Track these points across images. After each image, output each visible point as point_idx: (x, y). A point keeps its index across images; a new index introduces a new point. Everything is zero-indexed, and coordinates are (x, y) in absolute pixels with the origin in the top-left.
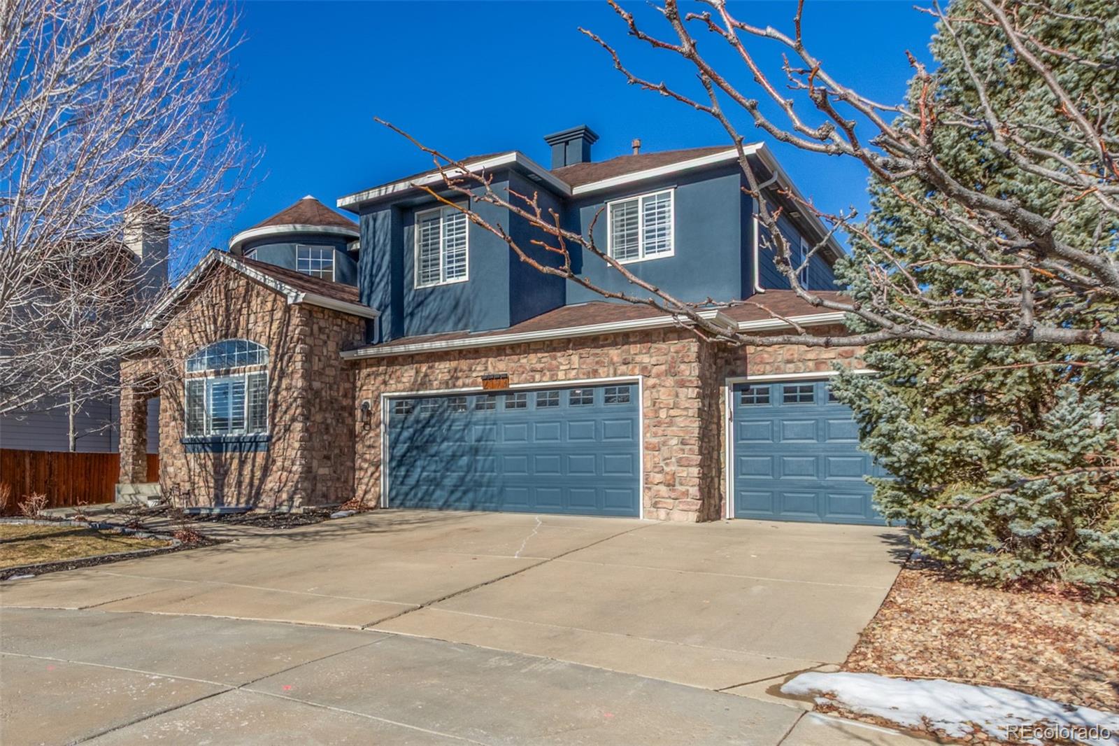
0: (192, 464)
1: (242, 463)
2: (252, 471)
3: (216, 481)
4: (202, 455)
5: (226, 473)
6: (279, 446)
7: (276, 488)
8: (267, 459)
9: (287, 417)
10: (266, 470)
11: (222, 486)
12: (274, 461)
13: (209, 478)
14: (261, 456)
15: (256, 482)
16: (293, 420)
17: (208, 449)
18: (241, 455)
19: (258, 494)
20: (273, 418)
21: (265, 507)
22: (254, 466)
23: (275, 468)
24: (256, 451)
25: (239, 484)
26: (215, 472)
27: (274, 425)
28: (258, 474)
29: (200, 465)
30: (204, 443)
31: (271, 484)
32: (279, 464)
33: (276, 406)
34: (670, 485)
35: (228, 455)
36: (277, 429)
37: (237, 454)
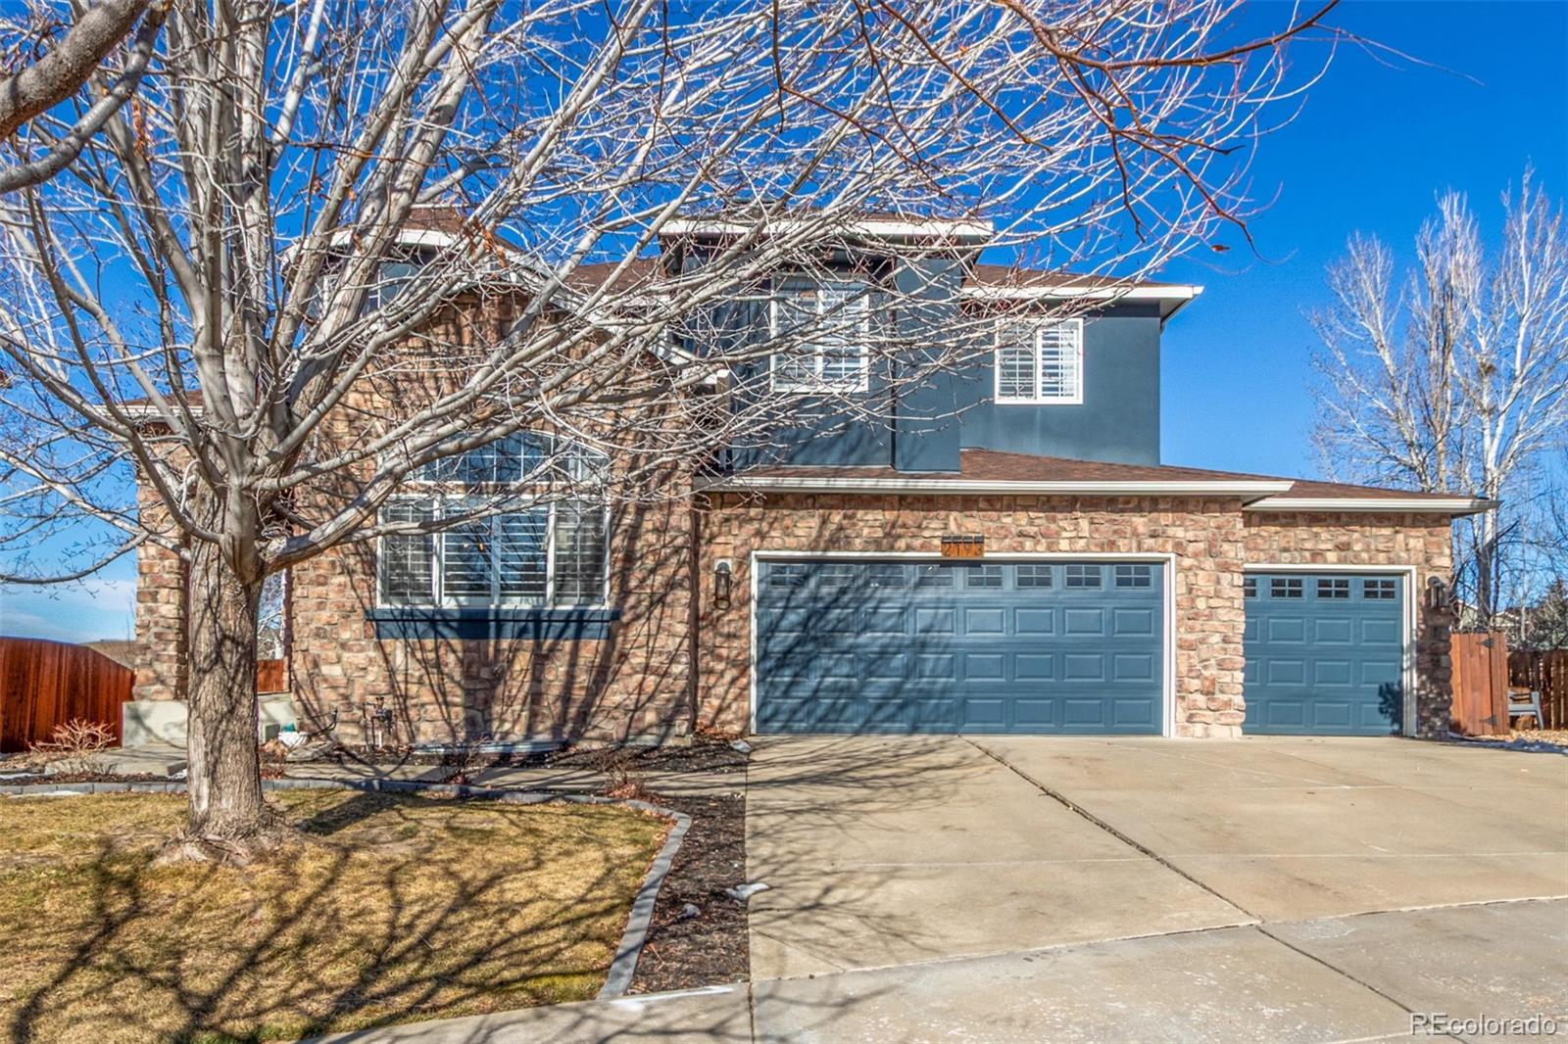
0: (399, 659)
1: (540, 660)
2: (571, 677)
3: (468, 692)
4: (429, 643)
5: (498, 678)
6: (639, 630)
7: (631, 703)
8: (607, 655)
9: (659, 579)
10: (603, 675)
11: (488, 703)
12: (624, 657)
13: (449, 686)
14: (591, 649)
15: (579, 694)
16: (671, 585)
17: (445, 631)
18: (538, 646)
19: (584, 716)
20: (624, 576)
21: (603, 738)
22: (573, 664)
23: (626, 669)
24: (577, 636)
25: (535, 697)
26: (467, 675)
27: (624, 593)
28: (583, 679)
29: (424, 662)
30: (436, 621)
31: (616, 695)
32: (638, 659)
33: (629, 558)
34: (1209, 693)
35: (505, 644)
36: (632, 600)
37: (528, 643)
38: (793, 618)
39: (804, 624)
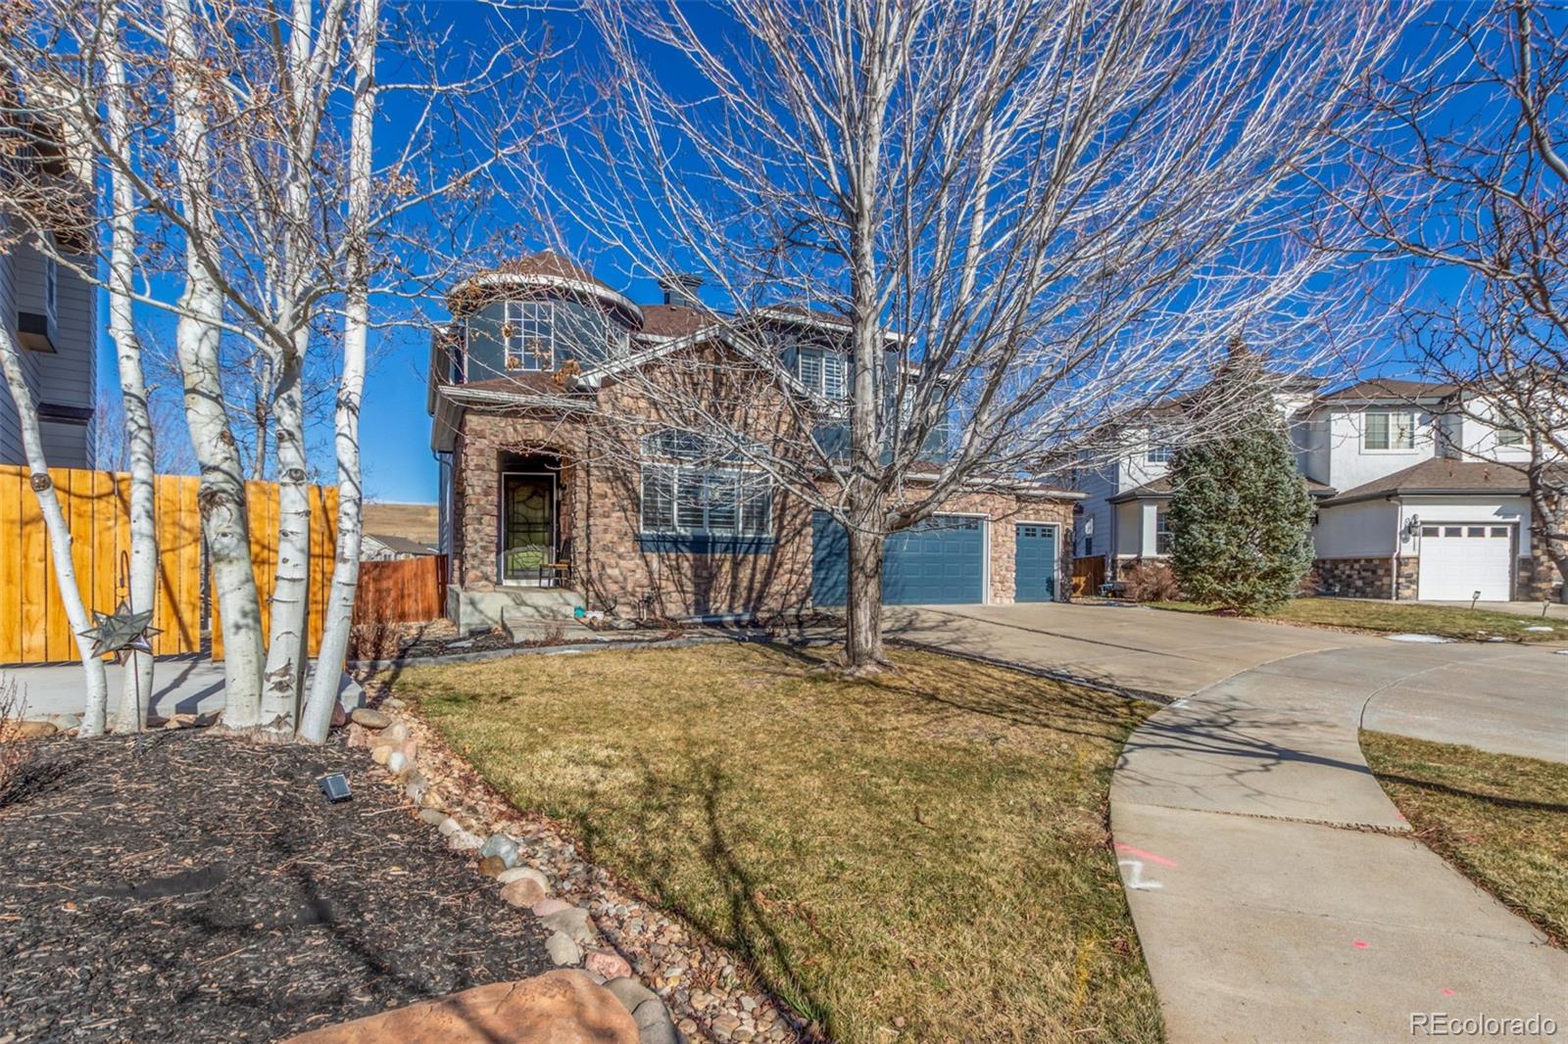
0: (655, 565)
1: (736, 566)
2: (753, 576)
3: (697, 585)
4: (673, 555)
5: (712, 577)
6: (790, 548)
7: (784, 591)
8: (772, 564)
9: (798, 521)
10: (769, 575)
11: (707, 591)
12: (780, 565)
13: (684, 580)
14: (763, 560)
15: (757, 586)
16: (804, 524)
17: (683, 548)
18: (735, 557)
19: (760, 598)
20: (780, 518)
21: (769, 610)
22: (754, 569)
23: (781, 571)
24: (756, 552)
25: (734, 587)
26: (696, 575)
27: (781, 528)
28: (759, 577)
29: (670, 567)
30: (677, 542)
31: (776, 587)
32: (788, 566)
33: (783, 509)
35: (717, 556)
36: (785, 533)
37: (729, 556)
38: (825, 542)
39: (830, 545)
